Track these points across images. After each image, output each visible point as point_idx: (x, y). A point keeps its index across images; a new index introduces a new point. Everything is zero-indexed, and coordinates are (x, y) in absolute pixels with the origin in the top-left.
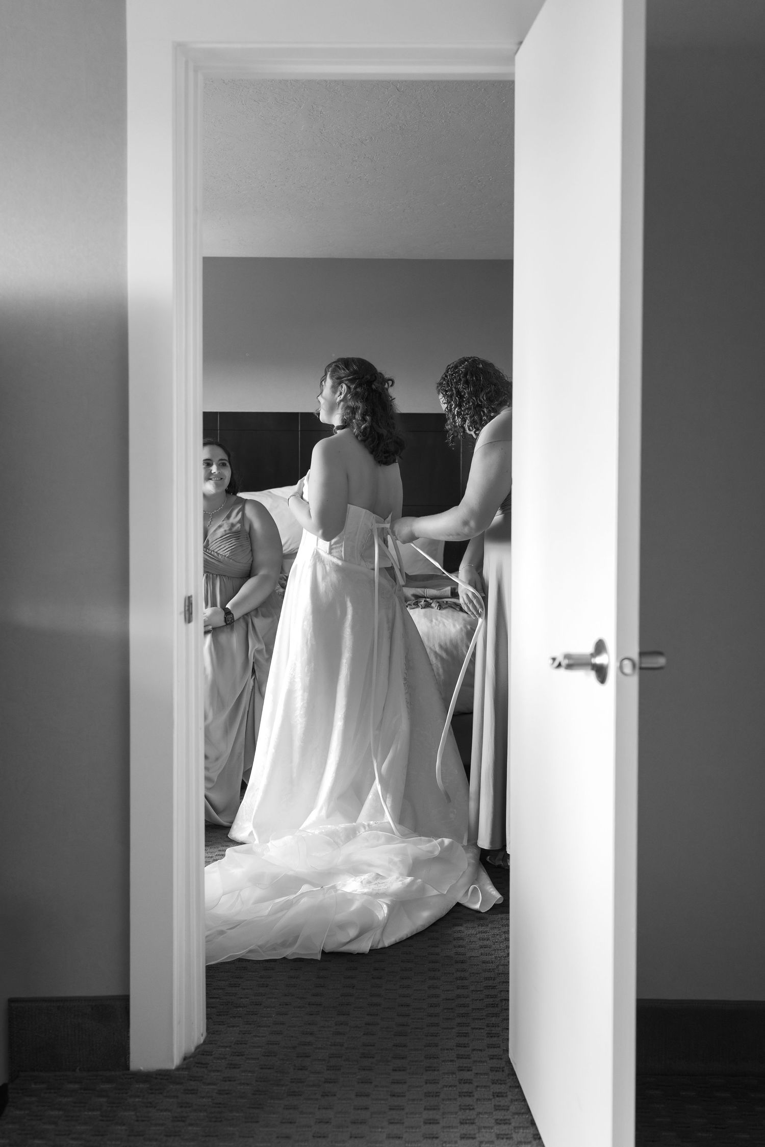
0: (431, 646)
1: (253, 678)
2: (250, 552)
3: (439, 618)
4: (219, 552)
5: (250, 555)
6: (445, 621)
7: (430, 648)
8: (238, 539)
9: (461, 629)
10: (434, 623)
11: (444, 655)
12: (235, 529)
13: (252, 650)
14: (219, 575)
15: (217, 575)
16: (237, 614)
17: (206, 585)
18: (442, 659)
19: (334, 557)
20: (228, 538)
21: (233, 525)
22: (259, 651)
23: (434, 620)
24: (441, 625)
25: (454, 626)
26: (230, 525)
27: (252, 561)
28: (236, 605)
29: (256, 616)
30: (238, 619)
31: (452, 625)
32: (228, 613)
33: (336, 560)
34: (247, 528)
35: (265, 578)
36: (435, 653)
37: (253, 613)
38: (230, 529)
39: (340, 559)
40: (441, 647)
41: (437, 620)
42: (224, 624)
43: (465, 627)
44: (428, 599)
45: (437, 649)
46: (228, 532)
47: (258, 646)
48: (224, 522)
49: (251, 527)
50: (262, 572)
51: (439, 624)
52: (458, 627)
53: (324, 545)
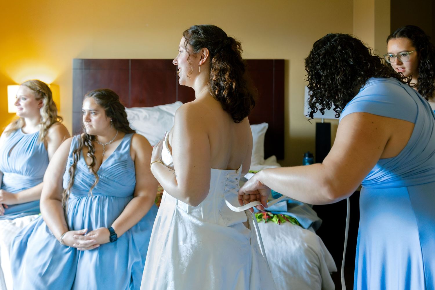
0: (276, 261)
1: (131, 286)
2: (133, 178)
3: (281, 235)
4: (109, 178)
5: (134, 179)
6: (286, 238)
7: (275, 264)
8: (125, 167)
9: (300, 246)
10: (277, 240)
11: (286, 269)
12: (122, 159)
13: (130, 265)
14: (108, 196)
15: (107, 197)
16: (119, 233)
17: (97, 205)
18: (285, 273)
19: (194, 217)
20: (117, 167)
21: (122, 155)
22: (137, 263)
23: (277, 237)
24: (283, 242)
25: (294, 243)
26: (119, 155)
27: (136, 184)
28: (120, 225)
29: (136, 231)
30: (121, 236)
31: (292, 243)
32: (112, 233)
33: (195, 221)
34: (133, 157)
35: (144, 199)
36: (279, 268)
37: (133, 229)
38: (119, 159)
39: (199, 219)
40: (283, 262)
41: (279, 236)
42: (109, 241)
43: (303, 245)
44: (269, 213)
45: (280, 264)
46: (117, 161)
47: (136, 260)
48: (116, 152)
49: (136, 156)
50: (142, 194)
51: (281, 241)
52: (297, 245)
53: (184, 206)
